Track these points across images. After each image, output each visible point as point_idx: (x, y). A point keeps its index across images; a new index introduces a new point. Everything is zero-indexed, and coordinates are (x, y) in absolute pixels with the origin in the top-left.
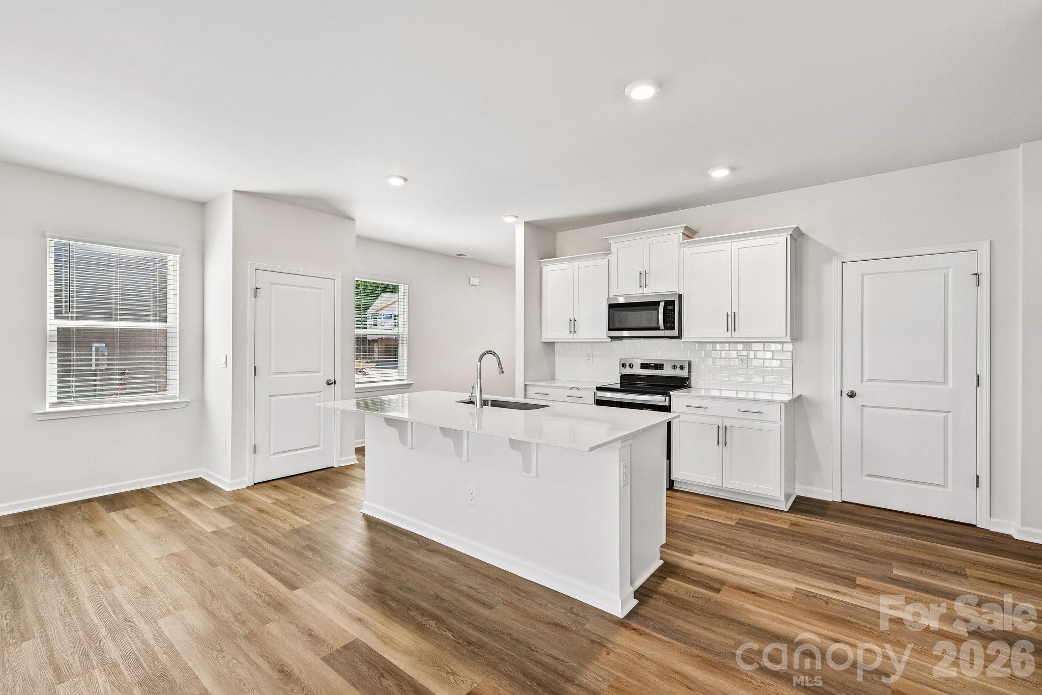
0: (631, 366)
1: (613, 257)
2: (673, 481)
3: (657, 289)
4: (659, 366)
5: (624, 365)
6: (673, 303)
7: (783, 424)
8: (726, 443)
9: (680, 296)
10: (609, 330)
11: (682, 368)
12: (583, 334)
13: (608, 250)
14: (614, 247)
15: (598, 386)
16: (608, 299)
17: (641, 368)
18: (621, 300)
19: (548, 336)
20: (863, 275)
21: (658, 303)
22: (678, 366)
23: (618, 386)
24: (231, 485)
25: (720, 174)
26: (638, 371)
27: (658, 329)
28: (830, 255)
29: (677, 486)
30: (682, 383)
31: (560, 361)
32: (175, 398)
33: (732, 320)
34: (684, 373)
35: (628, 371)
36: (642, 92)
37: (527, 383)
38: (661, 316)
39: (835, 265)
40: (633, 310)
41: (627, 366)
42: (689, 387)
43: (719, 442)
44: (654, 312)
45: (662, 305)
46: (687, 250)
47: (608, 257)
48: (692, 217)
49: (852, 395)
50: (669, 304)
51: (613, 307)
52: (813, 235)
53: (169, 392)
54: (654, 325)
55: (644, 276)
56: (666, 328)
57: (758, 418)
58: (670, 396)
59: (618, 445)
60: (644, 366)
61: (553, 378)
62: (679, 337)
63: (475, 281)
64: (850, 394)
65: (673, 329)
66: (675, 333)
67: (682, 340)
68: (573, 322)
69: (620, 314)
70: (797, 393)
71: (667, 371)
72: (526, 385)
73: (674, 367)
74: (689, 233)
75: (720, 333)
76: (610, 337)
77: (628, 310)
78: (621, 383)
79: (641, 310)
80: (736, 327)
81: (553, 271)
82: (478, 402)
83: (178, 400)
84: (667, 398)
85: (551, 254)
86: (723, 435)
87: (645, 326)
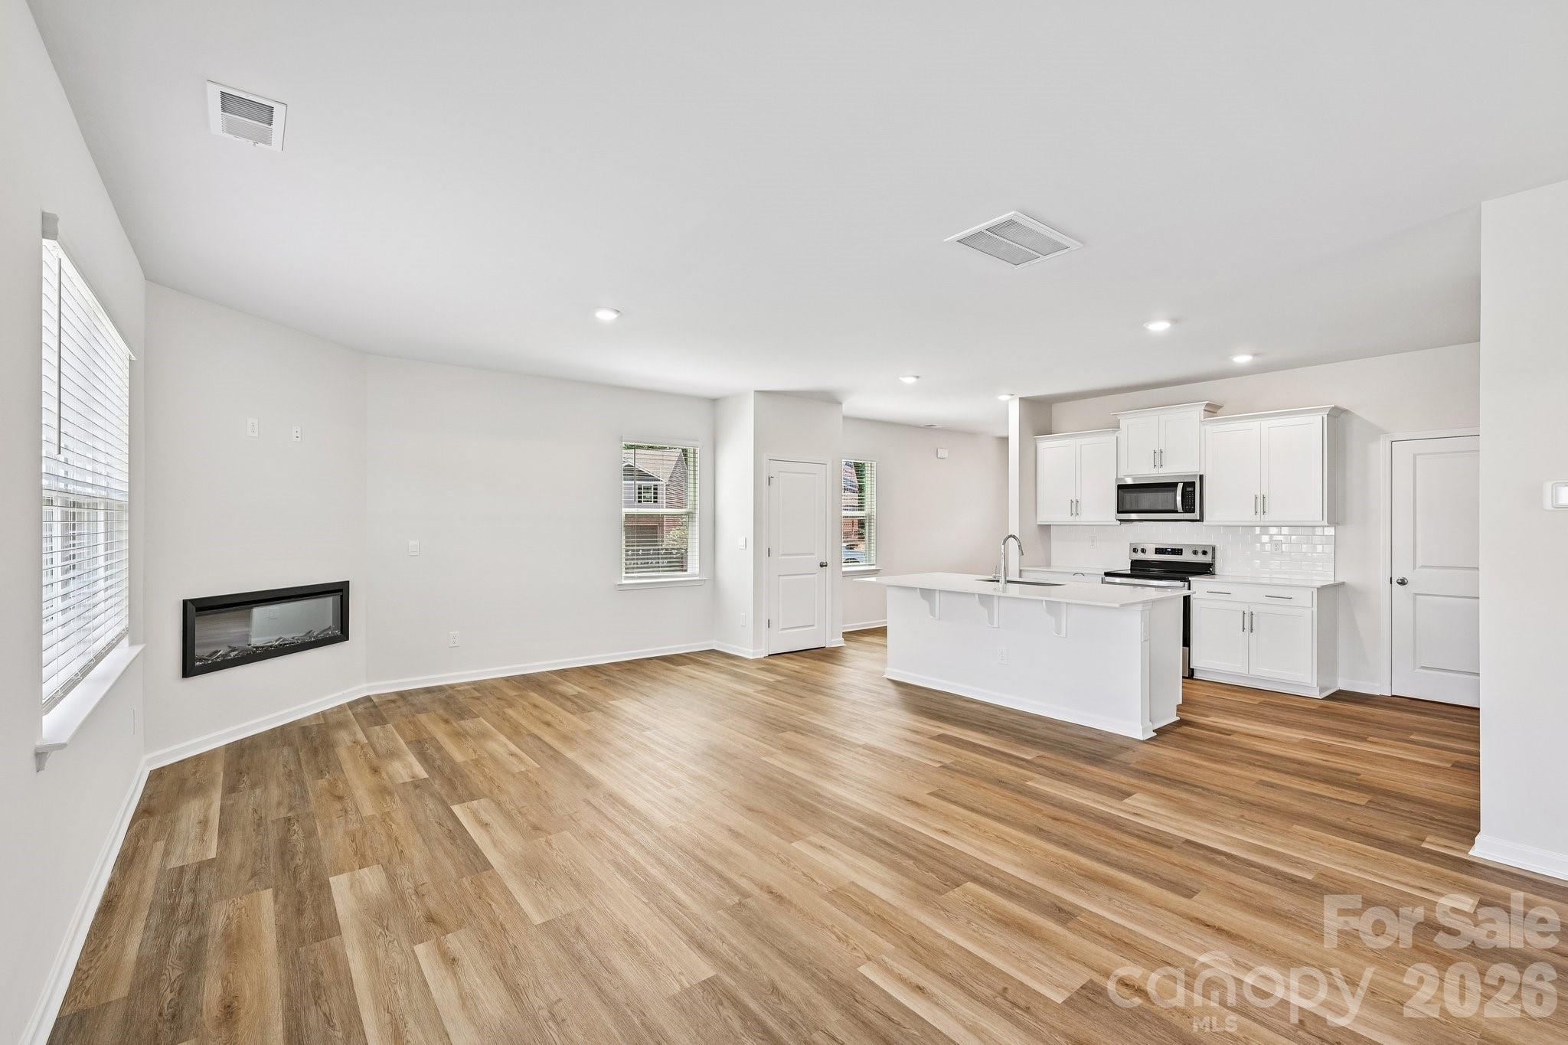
0: (1143, 551)
1: (1122, 434)
2: (1193, 670)
3: (1174, 469)
4: (1178, 552)
5: (1135, 550)
6: (1193, 484)
7: (1315, 609)
8: (1252, 630)
9: (1201, 477)
10: (1119, 512)
11: (1205, 553)
12: (1087, 516)
13: (1117, 427)
14: (1123, 424)
15: (1106, 571)
16: (1117, 479)
17: (1156, 553)
18: (1129, 481)
19: (1043, 518)
20: (1415, 456)
21: (1175, 485)
22: (1200, 551)
23: (1129, 572)
24: (754, 654)
25: (1243, 359)
26: (1151, 556)
27: (1177, 512)
28: (1376, 432)
29: (1197, 675)
30: (1206, 569)
31: (1057, 546)
32: (695, 575)
33: (1261, 504)
34: (1207, 559)
35: (1140, 556)
36: (1159, 326)
37: (1021, 568)
38: (1179, 498)
39: (1383, 445)
40: (1144, 492)
41: (1139, 551)
42: (1212, 573)
43: (1244, 629)
44: (1171, 494)
45: (1180, 486)
46: (1208, 428)
47: (1117, 434)
48: (1214, 391)
49: (1402, 582)
50: (1189, 486)
51: (1122, 488)
52: (1358, 412)
53: (689, 572)
54: (1172, 508)
55: (1159, 456)
56: (1185, 511)
57: (1288, 604)
58: (1189, 582)
59: (1140, 608)
60: (1159, 551)
61: (1048, 564)
62: (1201, 520)
63: (942, 453)
64: (1400, 581)
65: (1193, 511)
66: (1196, 515)
67: (1204, 523)
68: (1075, 505)
69: (1129, 496)
70: (1339, 580)
71: (1187, 557)
72: (1021, 571)
73: (1195, 552)
74: (1212, 409)
75: (1248, 516)
76: (1119, 520)
77: (1140, 492)
78: (1131, 569)
79: (1157, 491)
80: (1266, 510)
81: (1049, 448)
82: (1002, 580)
83: (698, 578)
84: (1187, 584)
85: (1046, 430)
86: (1249, 623)
87: (1160, 508)
